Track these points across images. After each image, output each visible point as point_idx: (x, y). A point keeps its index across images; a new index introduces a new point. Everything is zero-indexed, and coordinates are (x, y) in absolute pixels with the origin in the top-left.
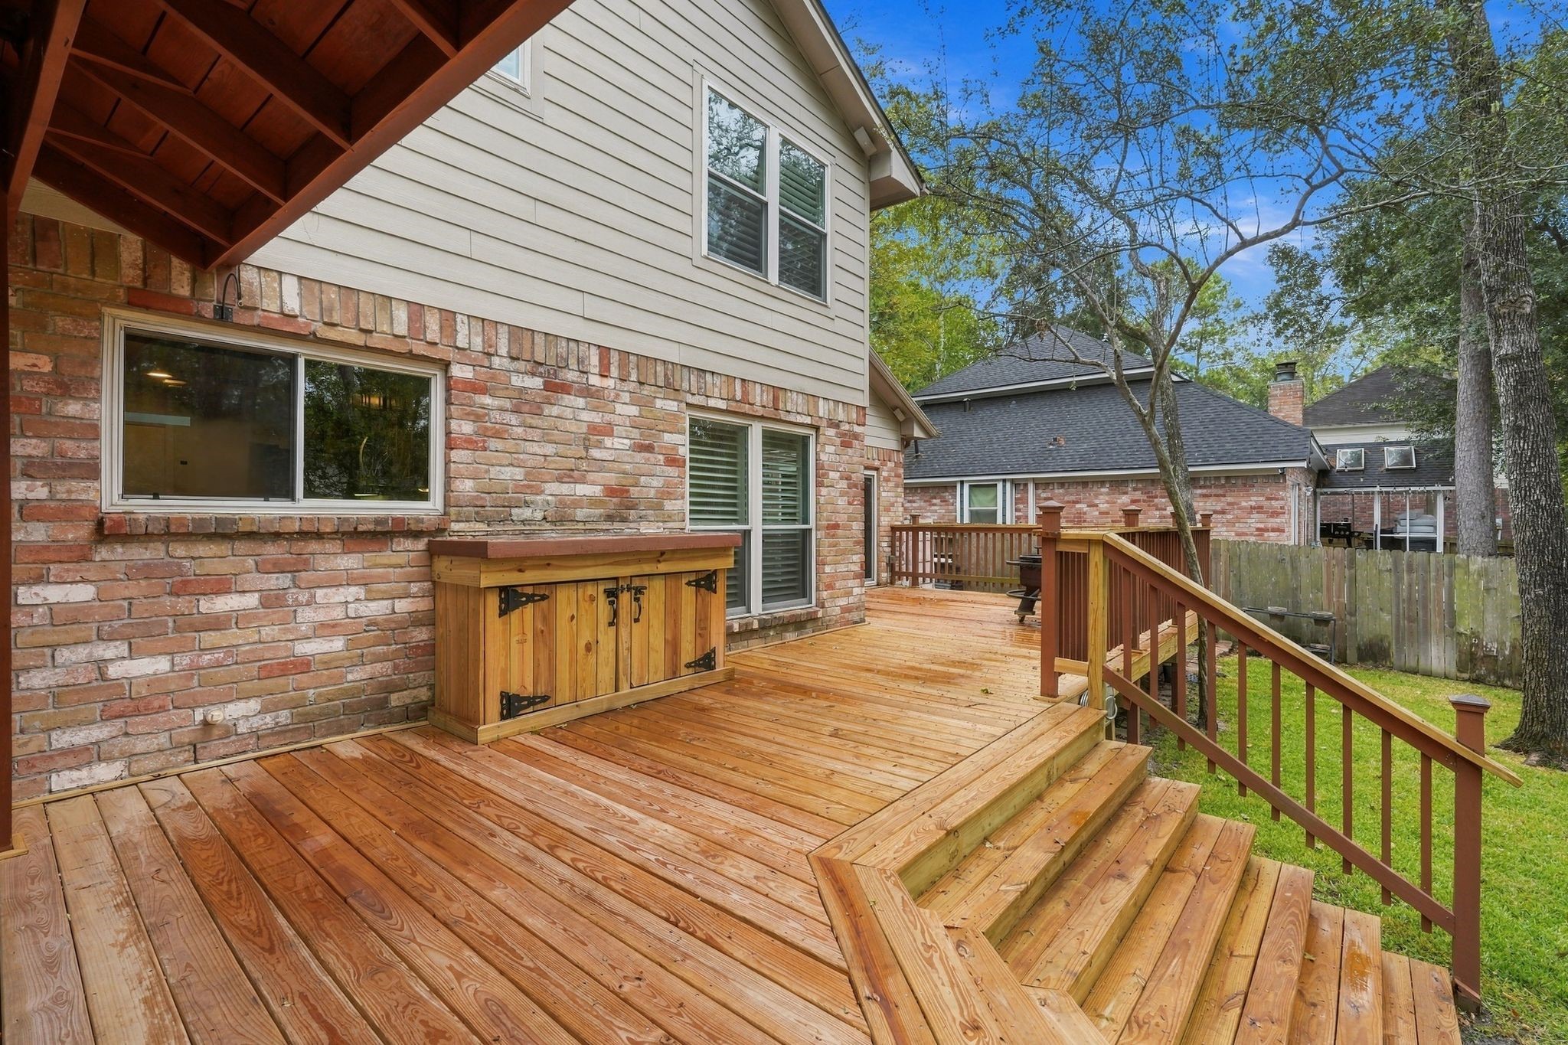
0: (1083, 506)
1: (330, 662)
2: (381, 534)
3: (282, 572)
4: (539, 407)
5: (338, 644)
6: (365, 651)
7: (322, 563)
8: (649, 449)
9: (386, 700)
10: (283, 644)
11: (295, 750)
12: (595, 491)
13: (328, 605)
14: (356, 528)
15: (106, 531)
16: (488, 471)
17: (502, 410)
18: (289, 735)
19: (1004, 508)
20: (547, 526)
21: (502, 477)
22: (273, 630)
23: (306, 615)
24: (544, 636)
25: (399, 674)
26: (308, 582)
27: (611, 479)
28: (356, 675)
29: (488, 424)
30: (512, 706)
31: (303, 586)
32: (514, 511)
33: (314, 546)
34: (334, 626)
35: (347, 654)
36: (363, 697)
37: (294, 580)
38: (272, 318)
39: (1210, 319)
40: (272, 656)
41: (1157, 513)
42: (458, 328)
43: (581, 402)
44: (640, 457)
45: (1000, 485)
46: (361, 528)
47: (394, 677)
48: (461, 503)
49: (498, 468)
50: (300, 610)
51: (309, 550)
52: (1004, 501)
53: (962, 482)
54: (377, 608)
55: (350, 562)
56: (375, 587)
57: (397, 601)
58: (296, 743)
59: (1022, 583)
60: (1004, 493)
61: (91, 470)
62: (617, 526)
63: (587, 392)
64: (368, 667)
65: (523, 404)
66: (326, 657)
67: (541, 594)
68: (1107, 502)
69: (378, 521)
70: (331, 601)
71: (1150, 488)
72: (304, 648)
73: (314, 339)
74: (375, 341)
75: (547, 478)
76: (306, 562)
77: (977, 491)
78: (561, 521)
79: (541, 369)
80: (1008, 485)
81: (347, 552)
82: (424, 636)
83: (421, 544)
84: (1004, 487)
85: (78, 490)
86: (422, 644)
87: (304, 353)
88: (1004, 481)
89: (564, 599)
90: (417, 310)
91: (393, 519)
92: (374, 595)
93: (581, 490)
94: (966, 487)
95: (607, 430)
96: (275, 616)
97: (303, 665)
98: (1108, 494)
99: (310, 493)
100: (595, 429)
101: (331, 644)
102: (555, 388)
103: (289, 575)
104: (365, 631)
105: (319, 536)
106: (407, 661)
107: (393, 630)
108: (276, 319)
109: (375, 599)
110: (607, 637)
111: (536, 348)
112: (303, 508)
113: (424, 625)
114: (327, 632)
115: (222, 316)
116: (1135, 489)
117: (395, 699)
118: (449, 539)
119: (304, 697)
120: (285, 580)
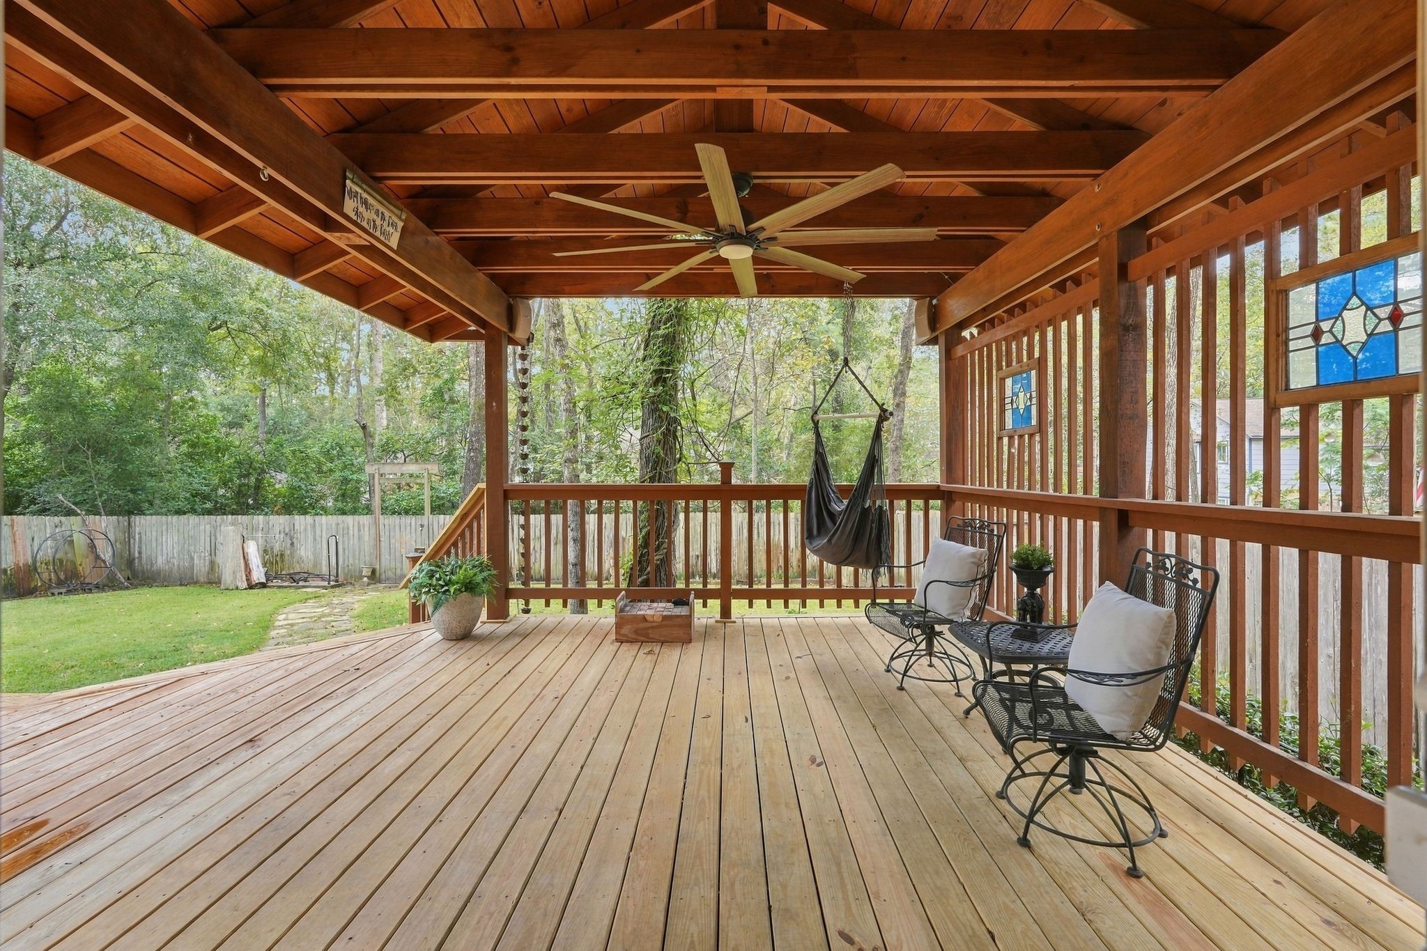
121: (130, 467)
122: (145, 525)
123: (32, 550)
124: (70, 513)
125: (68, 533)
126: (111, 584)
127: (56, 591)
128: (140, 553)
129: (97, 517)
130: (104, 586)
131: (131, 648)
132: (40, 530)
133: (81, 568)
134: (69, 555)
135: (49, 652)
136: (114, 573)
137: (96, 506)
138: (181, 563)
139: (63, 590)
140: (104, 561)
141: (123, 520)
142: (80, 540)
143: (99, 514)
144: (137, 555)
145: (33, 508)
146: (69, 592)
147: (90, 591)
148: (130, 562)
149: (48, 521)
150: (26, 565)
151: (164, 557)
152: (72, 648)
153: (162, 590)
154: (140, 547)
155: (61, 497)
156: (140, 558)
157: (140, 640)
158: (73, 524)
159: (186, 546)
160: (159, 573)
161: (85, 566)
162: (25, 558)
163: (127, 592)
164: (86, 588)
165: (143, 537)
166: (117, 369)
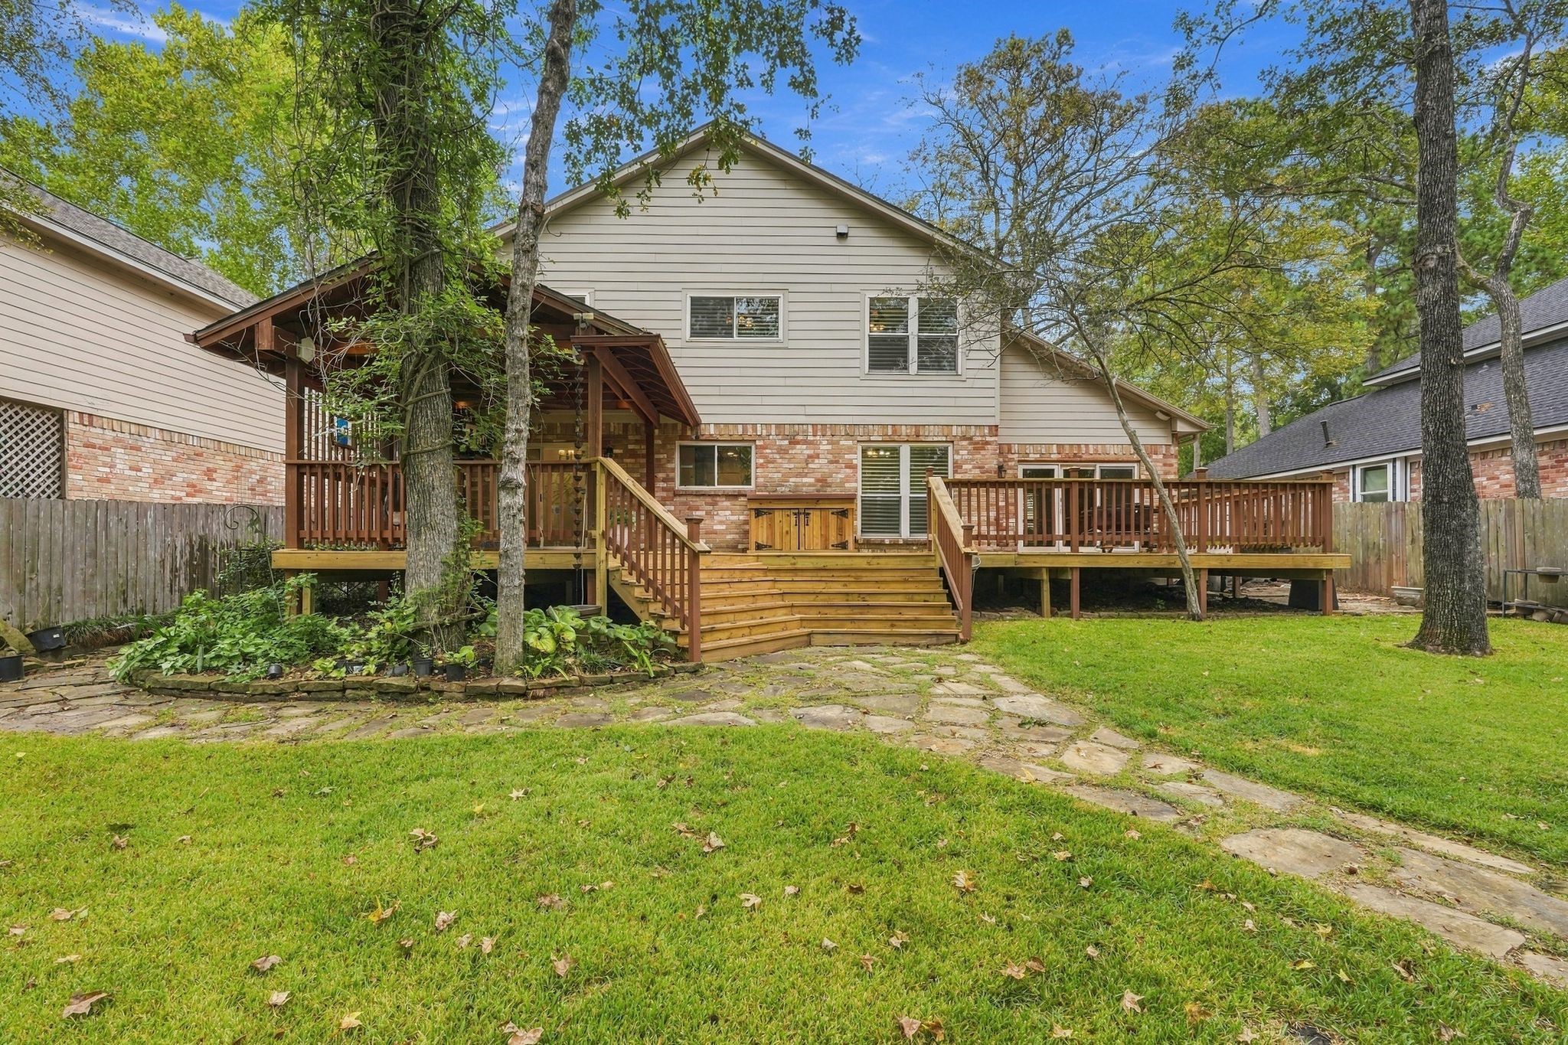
1: (721, 532)
2: (735, 496)
3: (712, 506)
4: (787, 451)
5: (724, 527)
6: (731, 530)
7: (720, 503)
8: (837, 462)
12: (812, 480)
13: (722, 516)
14: (730, 494)
15: (676, 494)
16: (769, 475)
17: (774, 453)
19: (1394, 491)
21: (774, 476)
23: (717, 518)
24: (771, 526)
25: (741, 539)
26: (718, 509)
27: (819, 476)
28: (729, 537)
29: (771, 459)
30: (759, 547)
32: (778, 488)
33: (720, 498)
35: (726, 530)
37: (715, 508)
42: (758, 428)
43: (805, 447)
44: (832, 466)
45: (1390, 466)
46: (732, 494)
48: (758, 485)
49: (772, 474)
50: (716, 516)
51: (717, 499)
52: (1394, 483)
53: (1354, 467)
54: (734, 518)
55: (727, 503)
56: (734, 511)
57: (738, 515)
60: (1394, 474)
61: (673, 480)
63: (806, 442)
64: (732, 535)
65: (782, 451)
67: (770, 512)
69: (737, 491)
70: (723, 514)
73: (717, 440)
74: (735, 437)
75: (791, 476)
76: (717, 503)
77: (1371, 474)
79: (788, 437)
80: (1398, 464)
81: (728, 500)
83: (747, 498)
84: (1394, 467)
85: (670, 484)
87: (717, 444)
88: (1394, 460)
89: (778, 515)
90: (745, 426)
91: (741, 491)
92: (733, 514)
93: (805, 480)
94: (1358, 471)
95: (817, 456)
96: (709, 518)
97: (715, 532)
99: (718, 483)
100: (810, 456)
102: (794, 442)
104: (732, 524)
105: (721, 496)
106: (743, 535)
107: (736, 523)
108: (709, 436)
110: (794, 530)
111: (786, 430)
112: (717, 487)
115: (697, 438)
118: (754, 496)
120: (712, 508)
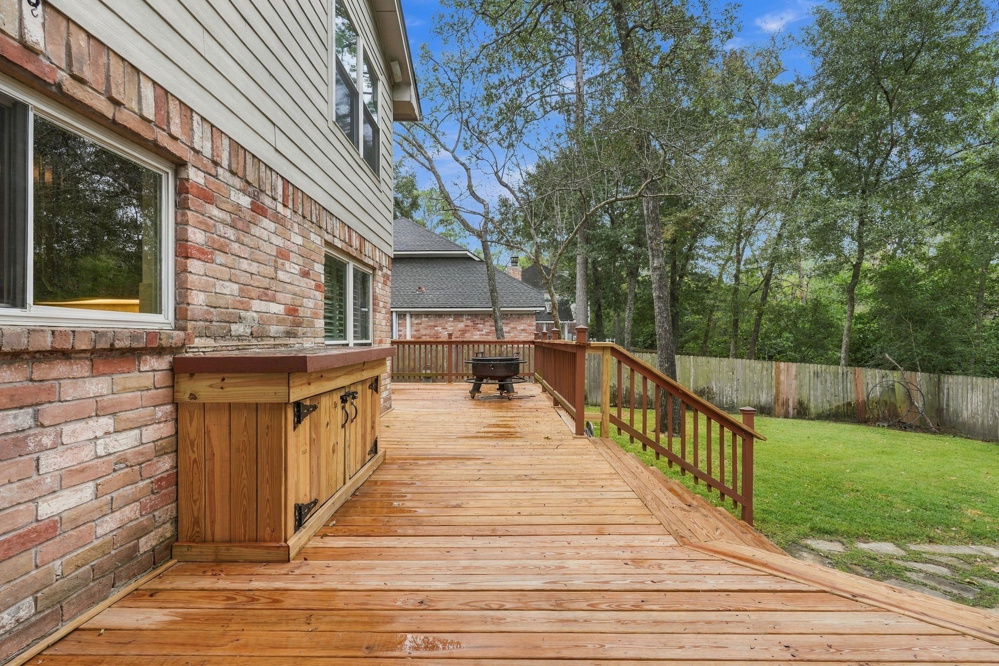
0: (439, 329)
1: (78, 519)
2: (129, 352)
3: (21, 408)
4: (248, 227)
5: (87, 492)
6: (114, 495)
7: (69, 391)
8: (307, 275)
9: (136, 548)
10: (22, 507)
11: (48, 647)
12: (280, 310)
13: (77, 446)
14: (112, 345)
16: (214, 285)
17: (223, 222)
18: (33, 630)
20: (254, 342)
21: (224, 291)
22: (11, 490)
23: (51, 462)
24: (316, 442)
25: (147, 514)
26: (55, 417)
27: (288, 299)
28: (108, 525)
29: (215, 236)
30: (301, 516)
31: (46, 423)
32: (234, 327)
33: (60, 369)
34: (83, 471)
35: (96, 503)
36: (113, 552)
37: (35, 417)
38: (8, 43)
39: (449, 227)
40: (9, 528)
41: (478, 333)
42: (194, 128)
43: (272, 226)
44: (303, 282)
46: (118, 344)
47: (141, 519)
48: (196, 317)
49: (221, 282)
50: (43, 456)
51: (54, 374)
54: (125, 442)
55: (98, 387)
56: (122, 415)
57: (144, 429)
58: (43, 637)
59: (474, 374)
62: (292, 341)
63: (276, 218)
64: (117, 514)
65: (238, 220)
66: (73, 513)
67: (314, 402)
68: (452, 326)
69: (134, 336)
70: (79, 440)
71: (475, 319)
72: (48, 509)
74: (125, 118)
75: (253, 295)
76: (50, 390)
78: (261, 337)
79: (250, 189)
81: (95, 373)
82: (167, 466)
83: (163, 363)
86: (165, 475)
87: (35, 107)
89: (324, 409)
90: (163, 94)
91: (148, 334)
92: (123, 425)
93: (273, 308)
95: (287, 255)
96: (13, 470)
97: (49, 530)
98: (453, 322)
99: (42, 297)
100: (280, 253)
101: (79, 495)
102: (258, 209)
103: (30, 410)
104: (115, 470)
105: (66, 355)
106: (153, 497)
107: (140, 464)
108: (13, 46)
109: (124, 430)
111: (247, 166)
112: (37, 318)
113: (166, 453)
114: (75, 480)
116: (467, 319)
117: (145, 544)
118: (187, 355)
119: (49, 573)
120: (24, 418)
121: (942, 334)
122: (954, 383)
123: (867, 392)
124: (894, 368)
125: (891, 383)
126: (922, 427)
127: (881, 424)
128: (948, 405)
129: (913, 373)
130: (917, 427)
131: (910, 490)
132: (872, 378)
133: (900, 410)
134: (892, 399)
135: (850, 472)
136: (925, 418)
137: (914, 364)
138: (986, 422)
139: (886, 425)
140: (917, 407)
141: (934, 377)
142: (899, 390)
143: (916, 370)
144: (945, 407)
145: (872, 362)
146: (889, 426)
147: (905, 429)
148: (939, 411)
149: (878, 372)
150: (864, 401)
151: (970, 411)
152: (865, 474)
153: (963, 441)
154: (948, 400)
155: (887, 356)
156: (948, 410)
157: (922, 485)
158: (894, 377)
159: (991, 406)
160: (964, 424)
161: (903, 408)
162: (863, 397)
163: (933, 436)
164: (904, 426)
165: (951, 393)
166: (935, 258)
